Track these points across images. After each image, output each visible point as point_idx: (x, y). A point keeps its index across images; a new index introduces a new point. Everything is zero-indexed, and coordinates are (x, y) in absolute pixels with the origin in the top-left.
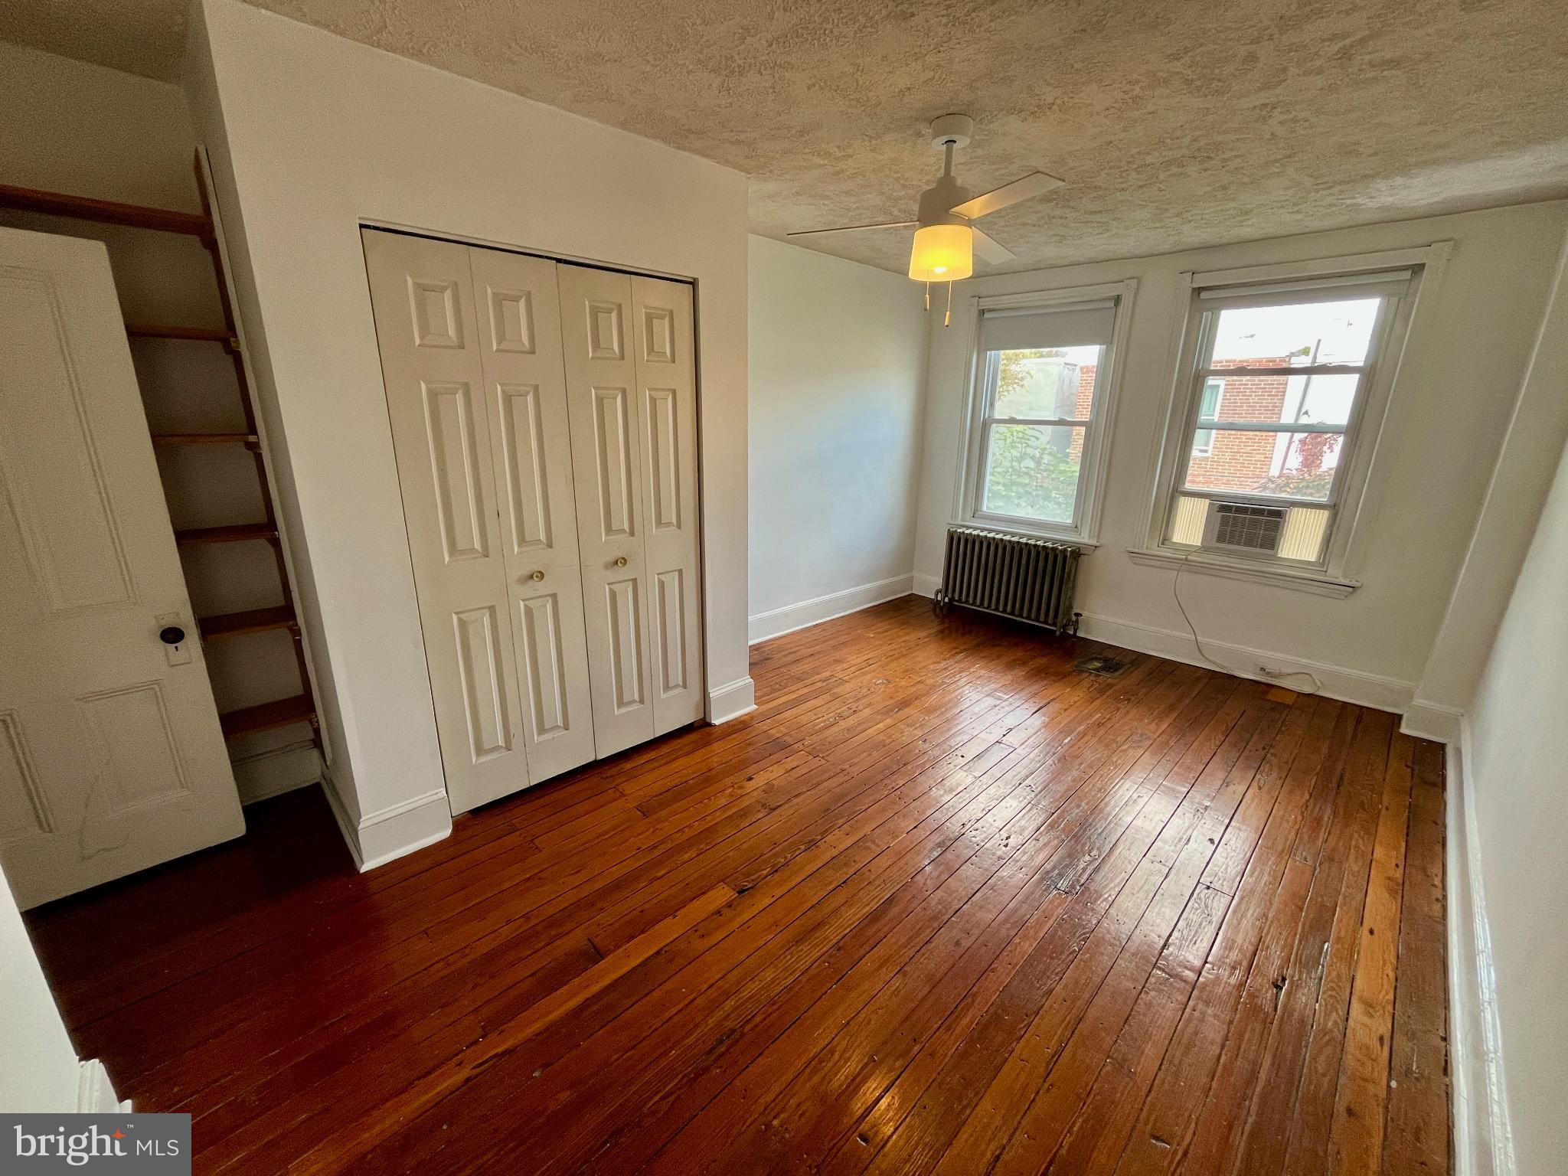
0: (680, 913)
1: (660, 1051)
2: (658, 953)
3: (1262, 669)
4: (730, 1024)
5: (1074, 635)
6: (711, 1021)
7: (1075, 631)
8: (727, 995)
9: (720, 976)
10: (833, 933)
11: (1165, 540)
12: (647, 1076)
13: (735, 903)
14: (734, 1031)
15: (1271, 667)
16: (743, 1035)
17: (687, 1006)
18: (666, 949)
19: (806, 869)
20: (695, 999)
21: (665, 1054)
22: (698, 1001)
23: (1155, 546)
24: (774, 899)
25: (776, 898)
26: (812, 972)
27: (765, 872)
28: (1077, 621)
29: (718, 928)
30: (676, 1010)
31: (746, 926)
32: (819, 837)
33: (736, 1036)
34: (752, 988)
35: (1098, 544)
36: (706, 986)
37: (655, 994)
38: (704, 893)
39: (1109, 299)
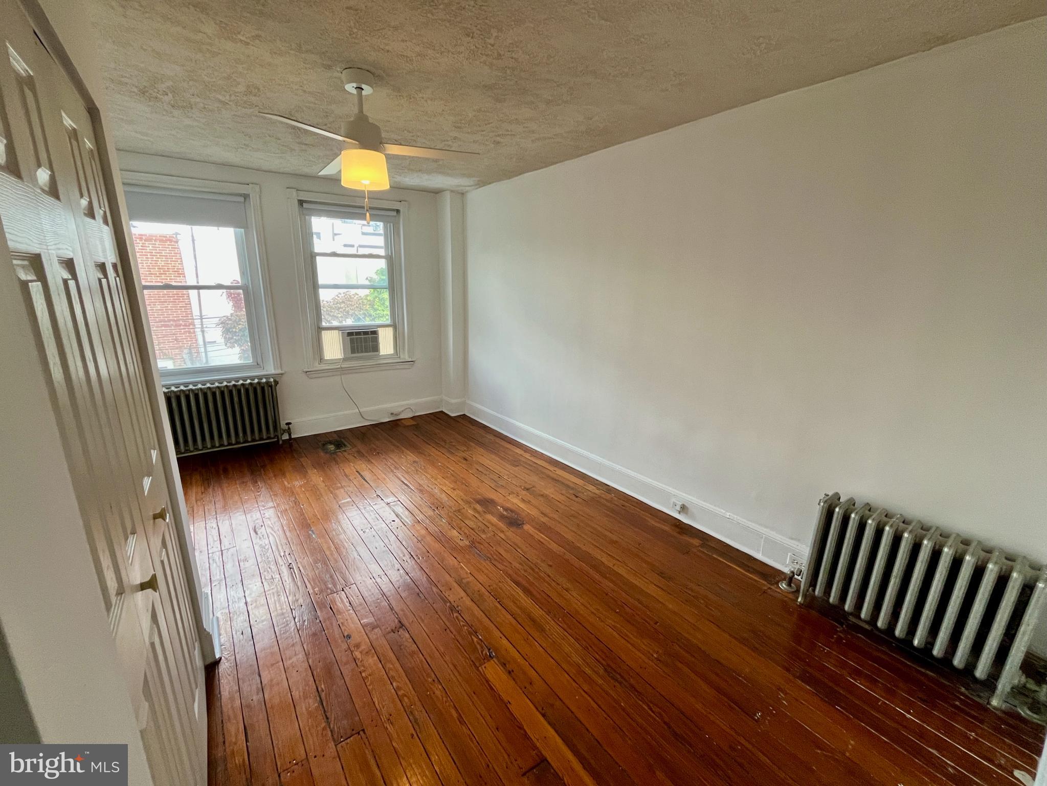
0: (506, 698)
1: (622, 713)
2: (544, 715)
3: (392, 414)
4: (602, 671)
5: (290, 439)
6: (600, 681)
7: (290, 435)
8: (581, 672)
9: (566, 675)
10: (537, 612)
11: (321, 359)
12: (640, 720)
13: (502, 660)
14: (606, 670)
15: (395, 411)
16: (609, 665)
17: (589, 696)
18: (540, 709)
19: (479, 616)
20: (584, 691)
21: (624, 710)
22: (585, 689)
23: (317, 364)
24: (503, 638)
25: (502, 636)
26: (565, 626)
27: (475, 639)
28: (289, 428)
29: (524, 673)
30: (592, 702)
31: (526, 657)
32: (448, 604)
33: (609, 670)
34: (576, 659)
35: (283, 372)
36: (574, 684)
37: (580, 716)
38: (487, 681)
39: (240, 195)
